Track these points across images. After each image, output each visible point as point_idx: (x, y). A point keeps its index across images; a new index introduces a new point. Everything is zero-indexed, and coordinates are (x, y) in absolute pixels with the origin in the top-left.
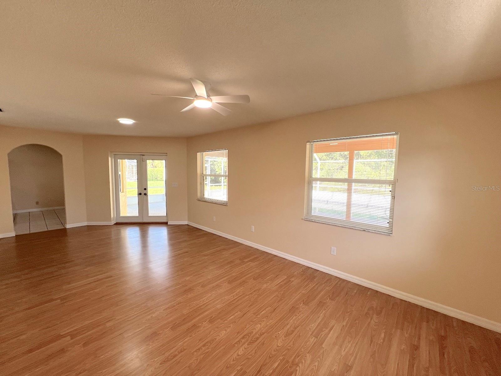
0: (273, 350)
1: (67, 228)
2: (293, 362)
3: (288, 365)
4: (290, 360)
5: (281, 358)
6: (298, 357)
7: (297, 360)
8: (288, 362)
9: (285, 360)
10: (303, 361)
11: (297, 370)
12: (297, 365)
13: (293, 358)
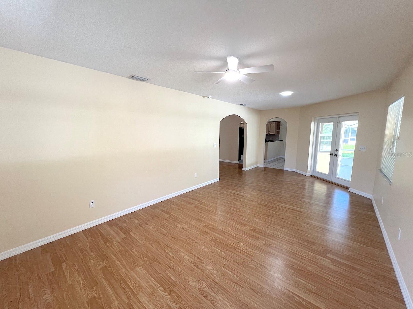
0: (186, 277)
1: (284, 169)
2: (173, 291)
3: (171, 287)
4: (174, 289)
5: (178, 282)
6: (177, 296)
7: (174, 294)
8: (174, 287)
9: (175, 285)
10: (172, 300)
11: (166, 293)
12: (170, 294)
13: (177, 291)
